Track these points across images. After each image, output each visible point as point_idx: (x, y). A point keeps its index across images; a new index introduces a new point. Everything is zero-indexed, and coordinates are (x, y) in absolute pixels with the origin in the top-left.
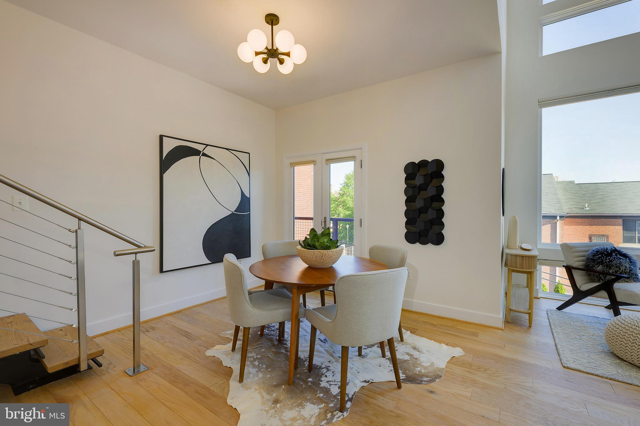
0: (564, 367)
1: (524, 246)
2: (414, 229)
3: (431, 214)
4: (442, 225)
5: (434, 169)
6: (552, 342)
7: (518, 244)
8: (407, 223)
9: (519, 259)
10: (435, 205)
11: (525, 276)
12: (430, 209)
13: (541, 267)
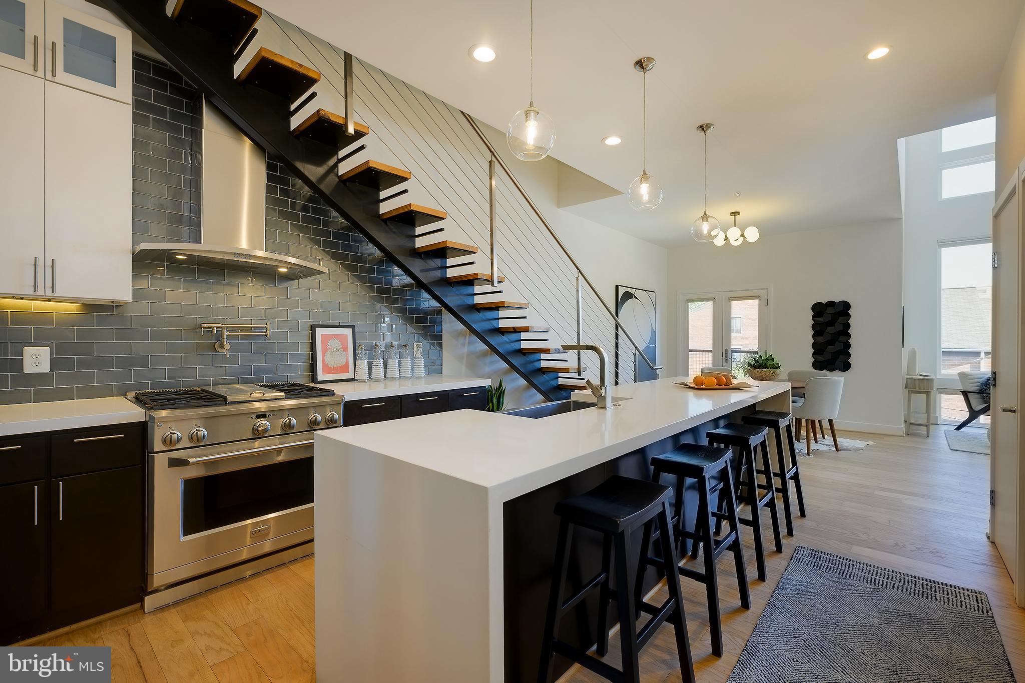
0: (952, 450)
1: (923, 374)
2: (820, 358)
3: (839, 346)
4: (849, 355)
5: (841, 308)
6: (946, 443)
7: (917, 372)
8: (814, 354)
9: (918, 382)
10: (842, 339)
11: (925, 396)
12: (837, 342)
13: (941, 397)
